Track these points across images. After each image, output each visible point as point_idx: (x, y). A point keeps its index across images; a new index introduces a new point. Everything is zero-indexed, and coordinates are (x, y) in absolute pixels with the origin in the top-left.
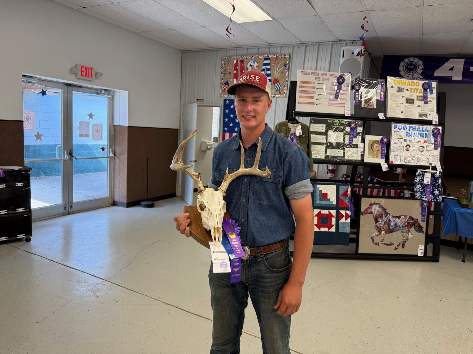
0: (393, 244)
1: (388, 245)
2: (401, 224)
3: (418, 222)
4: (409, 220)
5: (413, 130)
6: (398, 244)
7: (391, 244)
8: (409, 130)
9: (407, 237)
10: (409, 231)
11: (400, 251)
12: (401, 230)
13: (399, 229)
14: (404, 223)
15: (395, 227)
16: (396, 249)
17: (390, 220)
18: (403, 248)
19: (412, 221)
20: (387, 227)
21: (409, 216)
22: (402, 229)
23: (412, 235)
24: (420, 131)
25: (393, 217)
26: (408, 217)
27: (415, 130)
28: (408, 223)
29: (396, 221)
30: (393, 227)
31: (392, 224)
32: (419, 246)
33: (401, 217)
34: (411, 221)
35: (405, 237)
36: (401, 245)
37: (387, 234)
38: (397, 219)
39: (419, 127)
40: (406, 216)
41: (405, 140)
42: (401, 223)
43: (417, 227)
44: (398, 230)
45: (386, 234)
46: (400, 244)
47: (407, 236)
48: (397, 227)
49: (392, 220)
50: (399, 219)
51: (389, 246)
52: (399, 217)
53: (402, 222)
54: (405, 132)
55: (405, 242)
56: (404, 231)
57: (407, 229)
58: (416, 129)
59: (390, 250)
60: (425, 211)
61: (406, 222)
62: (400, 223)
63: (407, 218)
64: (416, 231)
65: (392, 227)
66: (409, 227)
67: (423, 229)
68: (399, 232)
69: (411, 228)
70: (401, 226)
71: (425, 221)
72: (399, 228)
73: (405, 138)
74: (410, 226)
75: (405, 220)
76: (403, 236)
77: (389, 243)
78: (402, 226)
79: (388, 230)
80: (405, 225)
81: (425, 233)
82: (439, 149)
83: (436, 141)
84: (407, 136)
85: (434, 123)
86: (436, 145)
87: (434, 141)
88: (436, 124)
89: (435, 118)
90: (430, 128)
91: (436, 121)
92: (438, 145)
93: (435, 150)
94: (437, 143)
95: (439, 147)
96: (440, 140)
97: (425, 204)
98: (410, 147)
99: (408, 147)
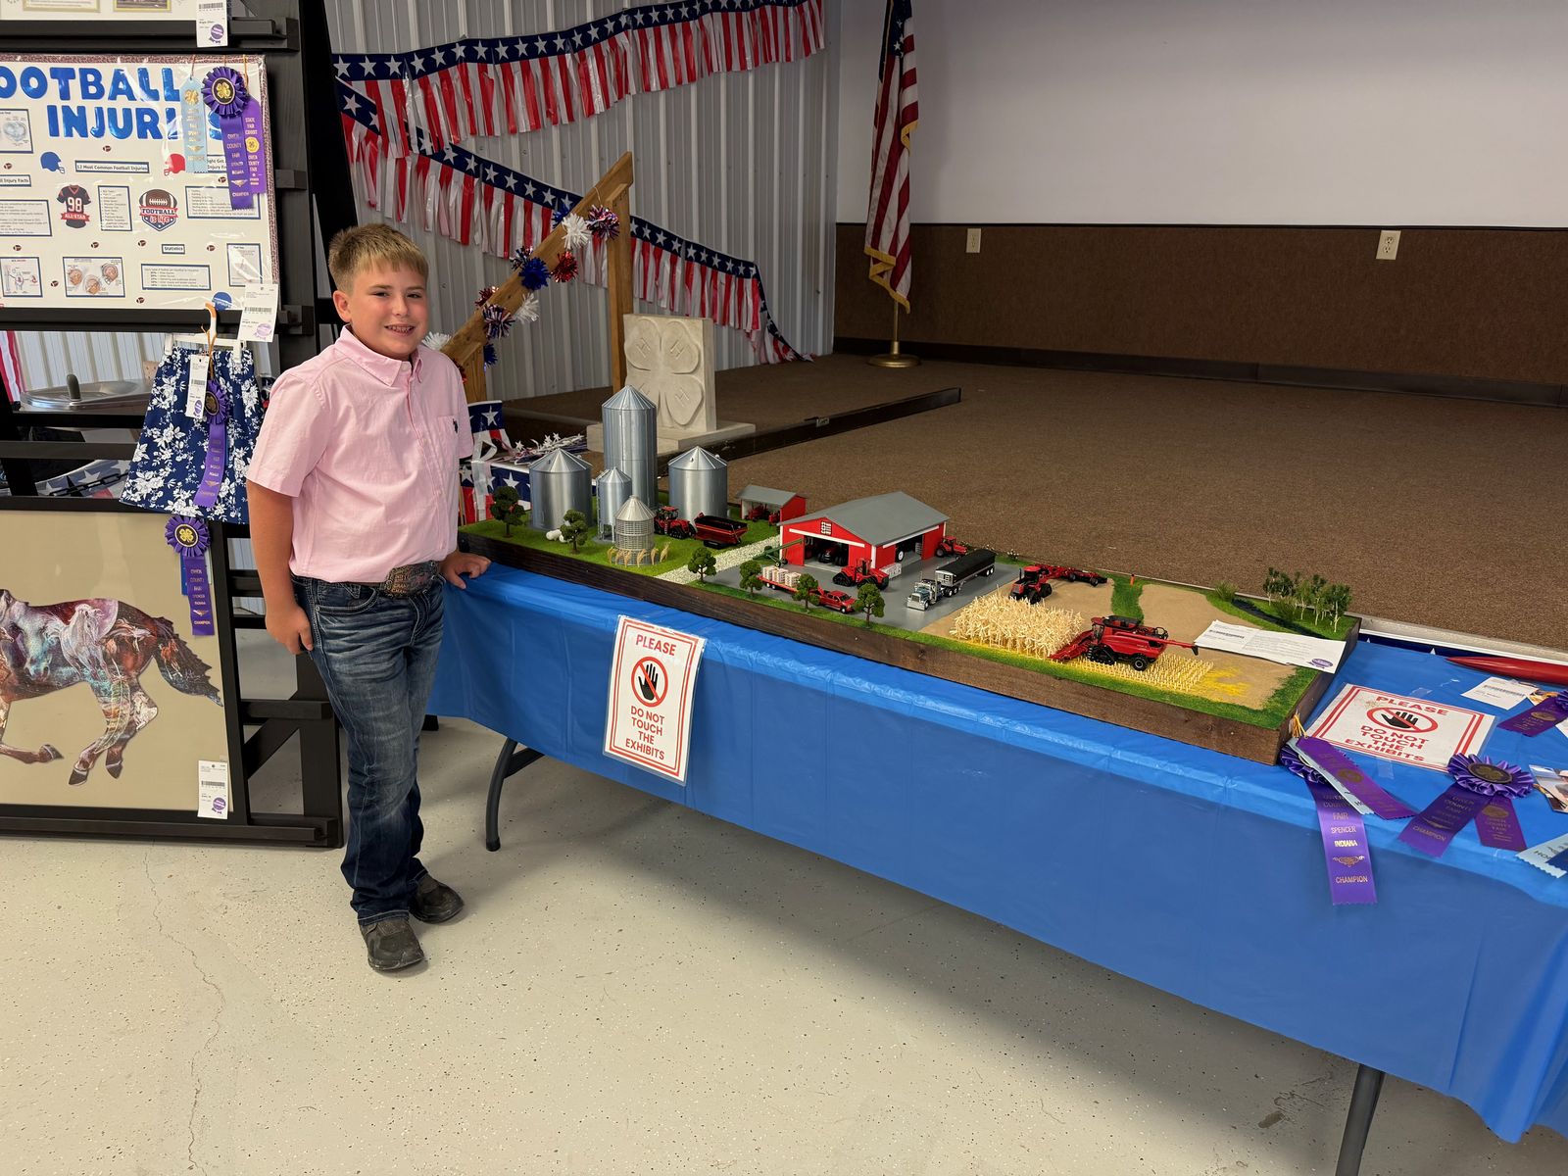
0: (58, 756)
1: (27, 758)
2: (84, 649)
3: (176, 637)
4: (125, 623)
5: (86, 95)
6: (84, 754)
7: (48, 755)
8: (65, 94)
9: (127, 719)
10: (135, 688)
11: (101, 792)
12: (92, 681)
13: (75, 674)
14: (98, 643)
15: (54, 666)
16: (76, 779)
17: (15, 629)
18: (115, 772)
19: (143, 631)
20: (9, 665)
21: (121, 604)
22: (95, 676)
23: (151, 704)
24: (131, 97)
25: (32, 610)
26: (114, 610)
27: (99, 94)
28: (120, 641)
29: (49, 631)
30: (44, 665)
31: (34, 647)
32: (201, 764)
33: (77, 609)
34: (137, 633)
35: (116, 716)
36: (103, 758)
37: (14, 704)
38: (56, 623)
39: (119, 77)
40: (100, 604)
41: (50, 161)
42: (81, 645)
43: (175, 665)
44: (69, 682)
45: (9, 702)
46: (93, 756)
47: (127, 712)
48: (66, 664)
49: (28, 625)
50: (68, 623)
51: (37, 765)
52: (64, 611)
53: (84, 636)
54: (39, 108)
55: (123, 742)
56: (106, 684)
57: (120, 677)
58: (107, 83)
59: (47, 788)
60: (205, 576)
61: (109, 637)
62: (74, 644)
63: (107, 616)
64: (171, 683)
65: (33, 662)
66: (130, 662)
67: (208, 674)
68: (83, 689)
69: (140, 667)
70: (84, 659)
71: (212, 632)
72: (73, 669)
73: (46, 143)
74: (136, 659)
75: (101, 627)
76: (107, 714)
77: (36, 751)
78: (91, 657)
79: (16, 683)
80: (105, 655)
82: (264, 203)
83: (235, 155)
84: (54, 132)
85: (203, 41)
86: (238, 182)
87: (228, 154)
88: (218, 45)
89: (207, 6)
90: (190, 73)
91: (219, 27)
92: (254, 182)
93: (237, 211)
94: (246, 168)
95: (259, 191)
96: (257, 145)
97: (186, 535)
98: (86, 200)
99: (75, 203)
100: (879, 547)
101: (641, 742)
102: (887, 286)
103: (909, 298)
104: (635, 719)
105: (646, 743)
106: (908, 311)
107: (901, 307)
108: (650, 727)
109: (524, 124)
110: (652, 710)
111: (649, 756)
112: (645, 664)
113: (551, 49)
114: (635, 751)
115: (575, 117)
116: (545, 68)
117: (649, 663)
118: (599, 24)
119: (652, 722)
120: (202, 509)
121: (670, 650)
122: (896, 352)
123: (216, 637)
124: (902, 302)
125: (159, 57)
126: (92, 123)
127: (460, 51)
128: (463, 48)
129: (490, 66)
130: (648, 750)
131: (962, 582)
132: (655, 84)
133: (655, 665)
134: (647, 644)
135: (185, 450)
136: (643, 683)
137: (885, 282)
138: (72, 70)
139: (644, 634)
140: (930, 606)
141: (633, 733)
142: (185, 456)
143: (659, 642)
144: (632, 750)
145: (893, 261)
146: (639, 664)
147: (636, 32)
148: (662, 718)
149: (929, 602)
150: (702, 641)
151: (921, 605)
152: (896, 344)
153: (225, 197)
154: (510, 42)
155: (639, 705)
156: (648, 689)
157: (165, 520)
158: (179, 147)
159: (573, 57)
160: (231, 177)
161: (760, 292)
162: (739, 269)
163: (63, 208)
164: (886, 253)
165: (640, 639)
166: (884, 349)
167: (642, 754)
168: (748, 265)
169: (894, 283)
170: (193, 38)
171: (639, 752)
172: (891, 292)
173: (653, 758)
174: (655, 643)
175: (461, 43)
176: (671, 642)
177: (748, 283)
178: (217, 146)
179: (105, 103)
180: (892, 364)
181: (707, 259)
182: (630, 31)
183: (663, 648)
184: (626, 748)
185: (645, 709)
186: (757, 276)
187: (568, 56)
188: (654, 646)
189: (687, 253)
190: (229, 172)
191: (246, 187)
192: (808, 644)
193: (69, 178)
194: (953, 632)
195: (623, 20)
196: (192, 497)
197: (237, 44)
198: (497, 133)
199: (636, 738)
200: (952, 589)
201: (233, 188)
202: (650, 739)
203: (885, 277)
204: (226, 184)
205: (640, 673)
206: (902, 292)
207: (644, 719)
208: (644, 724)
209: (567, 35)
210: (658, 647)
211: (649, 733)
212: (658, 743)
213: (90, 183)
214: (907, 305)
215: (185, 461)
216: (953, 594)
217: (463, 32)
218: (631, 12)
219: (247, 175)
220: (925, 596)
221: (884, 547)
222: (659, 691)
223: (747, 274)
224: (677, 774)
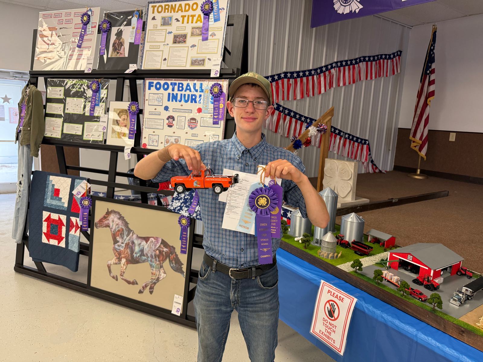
0: (137, 284)
1: (129, 282)
2: (150, 252)
3: (175, 253)
4: (162, 246)
5: (179, 90)
6: (144, 285)
7: (134, 283)
8: (173, 90)
9: (157, 276)
10: (161, 267)
11: (146, 298)
12: (150, 262)
13: (146, 259)
14: (154, 251)
15: (141, 256)
16: (140, 292)
17: (133, 243)
18: (151, 292)
19: (166, 249)
20: (129, 253)
21: (162, 240)
22: (151, 261)
23: (165, 273)
24: (190, 91)
25: (139, 237)
26: (160, 241)
27: (182, 90)
28: (160, 252)
29: (142, 245)
30: (138, 255)
31: (137, 249)
32: (175, 295)
33: (150, 239)
34: (165, 250)
35: (154, 275)
36: (149, 287)
37: (129, 265)
38: (144, 243)
39: (188, 85)
40: (156, 239)
41: (166, 108)
42: (149, 250)
43: (173, 262)
44: (144, 261)
45: (127, 264)
46: (146, 286)
47: (158, 274)
48: (144, 256)
49: (136, 242)
50: (147, 243)
51: (131, 285)
52: (146, 239)
53: (150, 248)
54: (166, 93)
55: (155, 283)
56: (153, 264)
57: (158, 262)
58: (185, 87)
59: (131, 293)
60: (187, 235)
61: (157, 249)
62: (147, 250)
63: (158, 243)
64: (172, 267)
65: (136, 253)
66: (161, 258)
67: (182, 266)
68: (147, 264)
69: (164, 260)
70: (149, 255)
71: (186, 253)
72: (146, 258)
73: (166, 103)
74: (163, 258)
75: (155, 246)
76: (152, 274)
77: (131, 281)
78: (151, 255)
79: (130, 259)
80: (155, 254)
81: (185, 274)
82: (222, 123)
83: (216, 109)
84: (169, 100)
85: (212, 75)
86: (216, 117)
87: (214, 108)
88: (216, 76)
89: (215, 65)
90: (207, 84)
91: (217, 71)
92: (220, 117)
93: (214, 125)
94: (219, 113)
95: (221, 119)
96: (223, 106)
97: (184, 222)
98: (174, 120)
99: (171, 120)
100: (435, 271)
101: (326, 333)
102: (417, 150)
103: (426, 155)
104: (324, 323)
105: (328, 334)
106: (425, 159)
107: (422, 158)
108: (331, 329)
109: (299, 97)
110: (331, 322)
111: (329, 340)
112: (331, 302)
113: (310, 74)
114: (323, 336)
115: (315, 95)
116: (308, 80)
117: (332, 302)
118: (326, 66)
119: (331, 327)
120: (190, 214)
121: (342, 300)
122: (418, 173)
123: (187, 255)
124: (423, 156)
125: (200, 80)
126: (179, 98)
127: (282, 76)
128: (284, 74)
129: (291, 80)
130: (328, 338)
131: (475, 294)
132: (341, 84)
133: (334, 304)
134: (332, 294)
135: (188, 195)
136: (329, 310)
137: (417, 149)
138: (176, 83)
139: (331, 290)
140: (461, 304)
141: (323, 329)
142: (188, 197)
143: (337, 295)
144: (322, 335)
145: (421, 142)
146: (328, 301)
147: (337, 69)
148: (336, 326)
149: (461, 303)
150: (356, 300)
151: (458, 303)
152: (419, 170)
153: (211, 121)
154: (298, 73)
155: (327, 318)
156: (331, 313)
157: (179, 216)
158: (200, 106)
159: (317, 77)
160: (214, 115)
161: (369, 149)
162: (362, 142)
163: (167, 121)
164: (418, 139)
165: (329, 291)
166: (414, 171)
167: (326, 338)
168: (366, 140)
169: (420, 149)
170: (210, 74)
171: (324, 337)
172: (419, 153)
173: (330, 341)
174: (335, 295)
175: (283, 73)
176: (342, 296)
177: (365, 146)
178: (211, 106)
179: (183, 92)
180: (417, 177)
181: (352, 138)
182: (336, 68)
183: (338, 298)
184: (319, 333)
185: (329, 321)
186: (369, 144)
187: (315, 76)
188: (335, 296)
189: (345, 136)
190: (214, 114)
191: (218, 118)
192: (403, 311)
193: (170, 113)
194: (479, 325)
195: (334, 65)
196: (187, 210)
197: (222, 76)
198: (290, 99)
199: (324, 331)
200: (471, 296)
201: (214, 118)
202: (330, 334)
203: (417, 147)
204: (212, 117)
205: (328, 305)
206: (423, 153)
207: (328, 324)
208: (327, 327)
209: (316, 70)
210: (337, 297)
211: (329, 330)
212: (333, 336)
213: (175, 115)
214: (425, 157)
215: (187, 198)
216: (471, 298)
217: (284, 70)
218: (337, 63)
219: (218, 115)
220: (459, 300)
221: (437, 270)
222: (336, 315)
223: (365, 143)
224: (340, 352)
